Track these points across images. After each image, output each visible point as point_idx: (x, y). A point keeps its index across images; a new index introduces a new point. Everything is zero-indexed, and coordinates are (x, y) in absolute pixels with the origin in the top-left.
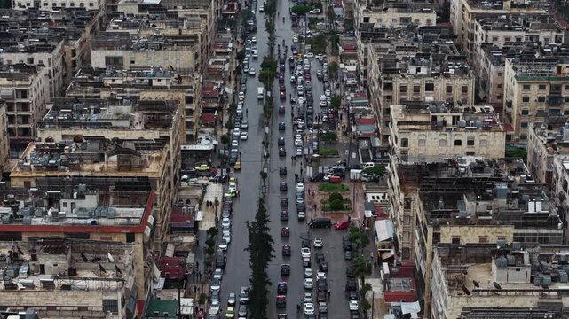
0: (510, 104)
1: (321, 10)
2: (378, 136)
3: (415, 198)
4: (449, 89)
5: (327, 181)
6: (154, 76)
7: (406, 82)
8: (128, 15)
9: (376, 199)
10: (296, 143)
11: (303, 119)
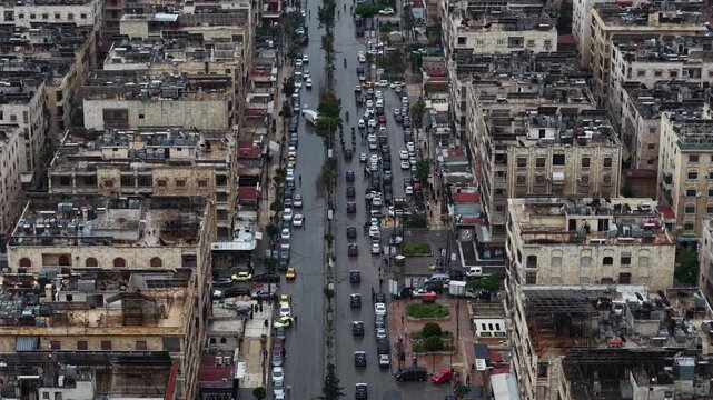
0: (669, 179)
1: (395, 10)
2: (487, 224)
3: (556, 362)
4: (586, 162)
5: (418, 297)
6: (172, 142)
7: (526, 152)
8: (134, 39)
9: (488, 330)
10: (372, 233)
11: (378, 190)
